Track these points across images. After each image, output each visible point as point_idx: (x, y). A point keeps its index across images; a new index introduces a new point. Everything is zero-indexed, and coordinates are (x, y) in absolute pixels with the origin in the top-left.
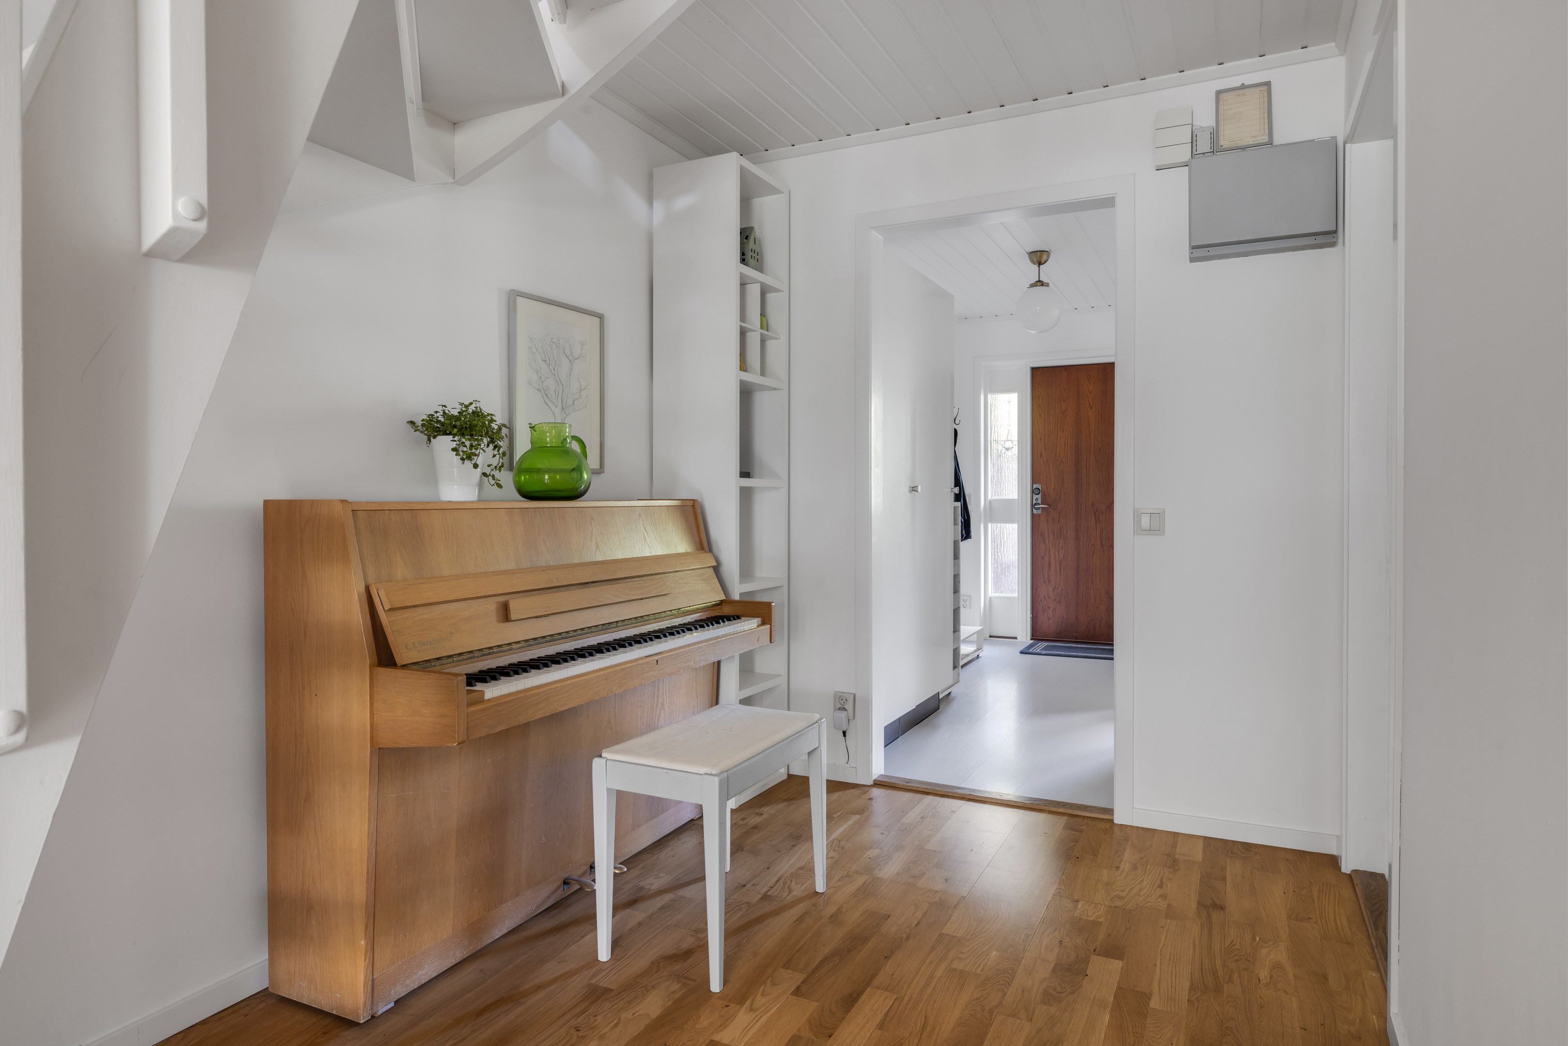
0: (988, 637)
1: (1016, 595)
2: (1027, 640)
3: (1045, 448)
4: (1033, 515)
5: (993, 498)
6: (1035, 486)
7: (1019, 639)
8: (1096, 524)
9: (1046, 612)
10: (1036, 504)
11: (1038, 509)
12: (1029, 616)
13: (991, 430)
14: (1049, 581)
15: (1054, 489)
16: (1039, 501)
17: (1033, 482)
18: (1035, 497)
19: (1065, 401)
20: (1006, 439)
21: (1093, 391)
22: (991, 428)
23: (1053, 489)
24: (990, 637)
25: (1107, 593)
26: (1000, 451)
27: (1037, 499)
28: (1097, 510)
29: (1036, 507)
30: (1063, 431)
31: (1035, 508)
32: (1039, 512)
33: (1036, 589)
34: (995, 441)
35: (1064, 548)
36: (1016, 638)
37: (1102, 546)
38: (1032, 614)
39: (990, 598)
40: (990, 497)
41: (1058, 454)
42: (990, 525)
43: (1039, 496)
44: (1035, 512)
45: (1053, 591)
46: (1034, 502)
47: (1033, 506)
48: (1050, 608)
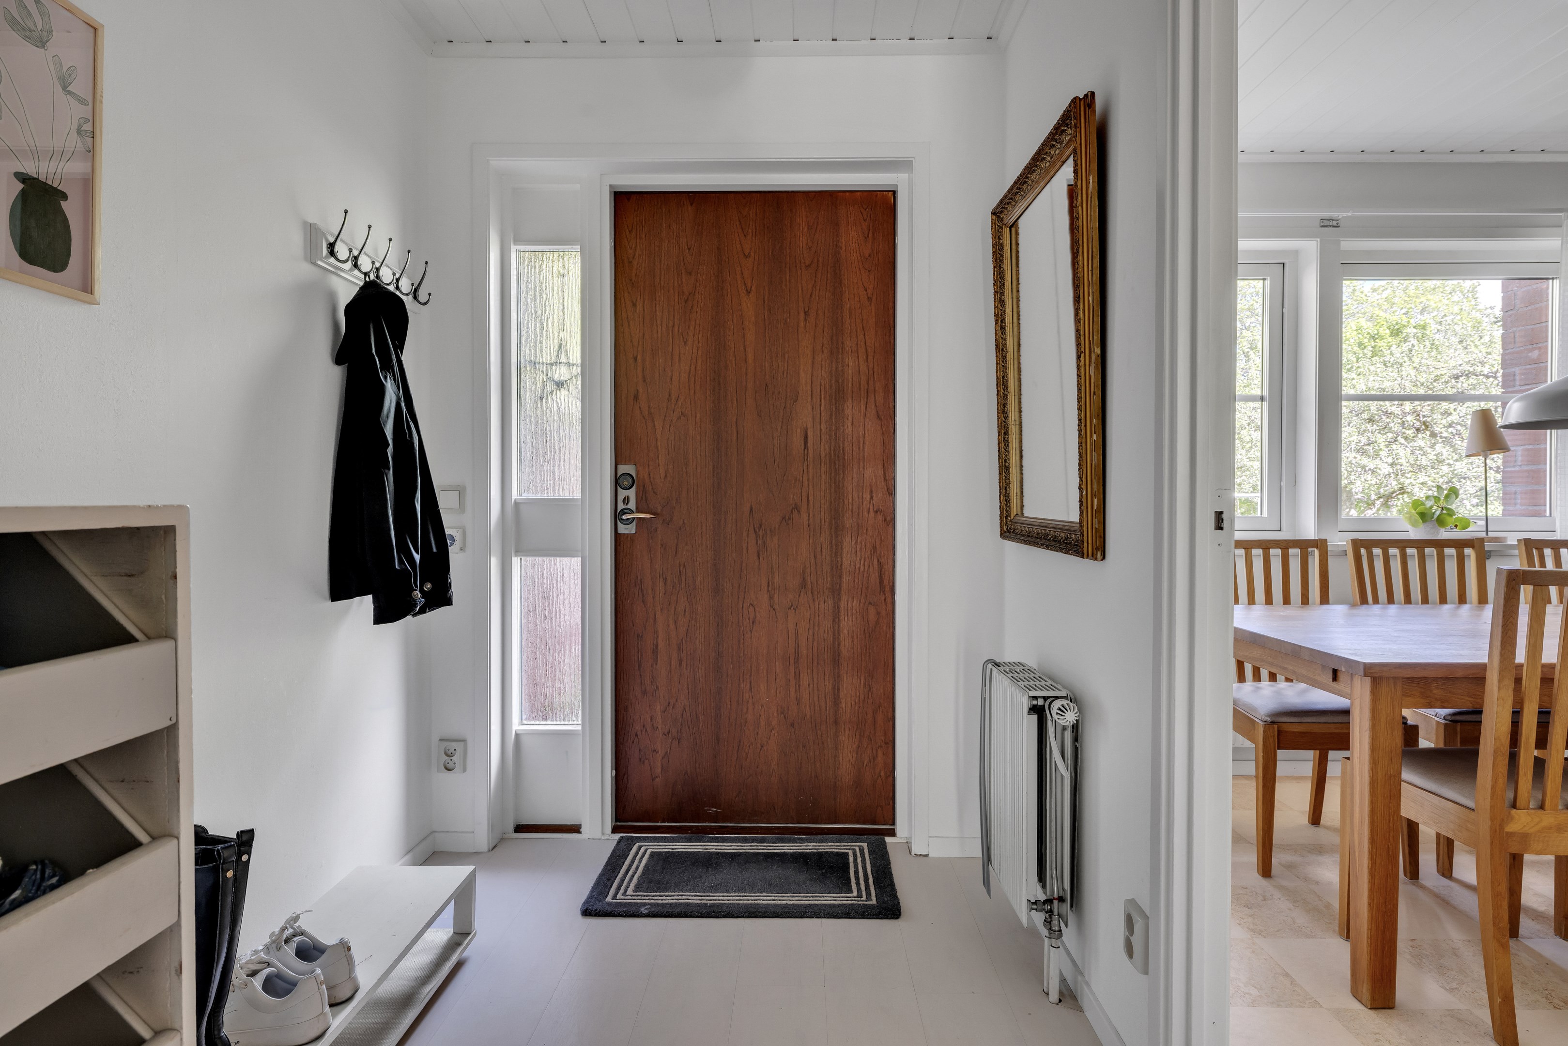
0: (512, 829)
1: (574, 724)
2: (603, 834)
3: (644, 381)
4: (618, 538)
5: (525, 496)
6: (623, 469)
7: (587, 832)
8: (759, 557)
9: (646, 762)
10: (623, 512)
11: (629, 522)
12: (609, 773)
13: (519, 336)
14: (655, 691)
15: (666, 476)
16: (632, 505)
17: (618, 460)
18: (622, 494)
19: (690, 274)
20: (554, 360)
21: (752, 254)
22: (519, 329)
23: (663, 475)
24: (520, 828)
25: (782, 713)
26: (539, 385)
27: (626, 500)
28: (761, 525)
29: (624, 517)
30: (685, 343)
31: (622, 520)
32: (631, 529)
33: (626, 709)
34: (530, 362)
35: (687, 613)
36: (575, 829)
37: (772, 606)
38: (616, 770)
39: (517, 735)
40: (515, 495)
41: (673, 397)
42: (516, 561)
43: (632, 493)
44: (622, 529)
45: (664, 711)
46: (621, 506)
47: (617, 516)
48: (657, 752)
